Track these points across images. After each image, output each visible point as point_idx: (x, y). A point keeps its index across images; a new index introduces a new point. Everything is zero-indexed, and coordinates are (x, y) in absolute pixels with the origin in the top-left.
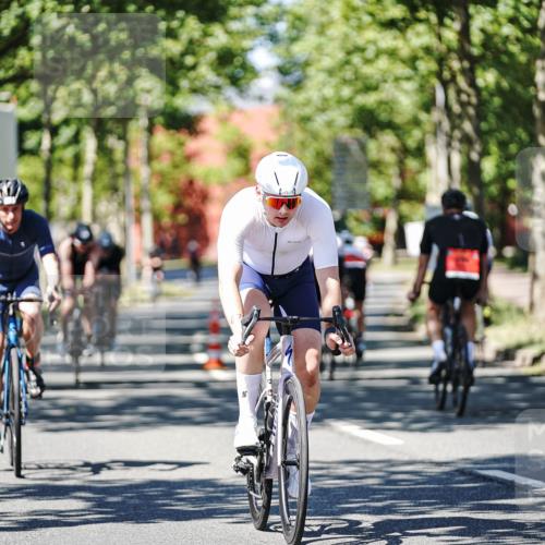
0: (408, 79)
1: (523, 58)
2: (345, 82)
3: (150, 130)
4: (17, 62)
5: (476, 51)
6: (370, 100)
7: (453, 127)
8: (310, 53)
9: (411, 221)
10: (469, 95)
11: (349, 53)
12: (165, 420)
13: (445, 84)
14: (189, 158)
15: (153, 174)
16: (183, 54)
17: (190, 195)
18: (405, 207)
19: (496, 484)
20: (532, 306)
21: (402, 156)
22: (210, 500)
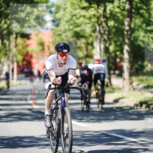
0: (89, 23)
1: (121, 18)
2: (71, 25)
3: (16, 38)
5: (108, 16)
6: (78, 29)
7: (101, 37)
8: (61, 16)
9: (89, 63)
10: (106, 28)
11: (72, 16)
12: (20, 119)
13: (99, 25)
14: (27, 46)
15: (17, 50)
17: (27, 56)
18: (88, 59)
19: (113, 138)
20: (123, 87)
21: (87, 45)
22: (33, 142)
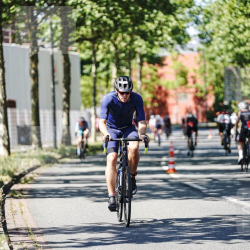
2: (230, 41)
3: (141, 64)
4: (81, 33)
6: (241, 50)
8: (214, 29)
11: (232, 29)
14: (159, 77)
16: (156, 30)
17: (160, 94)
22: (171, 233)
